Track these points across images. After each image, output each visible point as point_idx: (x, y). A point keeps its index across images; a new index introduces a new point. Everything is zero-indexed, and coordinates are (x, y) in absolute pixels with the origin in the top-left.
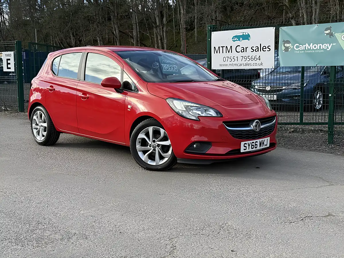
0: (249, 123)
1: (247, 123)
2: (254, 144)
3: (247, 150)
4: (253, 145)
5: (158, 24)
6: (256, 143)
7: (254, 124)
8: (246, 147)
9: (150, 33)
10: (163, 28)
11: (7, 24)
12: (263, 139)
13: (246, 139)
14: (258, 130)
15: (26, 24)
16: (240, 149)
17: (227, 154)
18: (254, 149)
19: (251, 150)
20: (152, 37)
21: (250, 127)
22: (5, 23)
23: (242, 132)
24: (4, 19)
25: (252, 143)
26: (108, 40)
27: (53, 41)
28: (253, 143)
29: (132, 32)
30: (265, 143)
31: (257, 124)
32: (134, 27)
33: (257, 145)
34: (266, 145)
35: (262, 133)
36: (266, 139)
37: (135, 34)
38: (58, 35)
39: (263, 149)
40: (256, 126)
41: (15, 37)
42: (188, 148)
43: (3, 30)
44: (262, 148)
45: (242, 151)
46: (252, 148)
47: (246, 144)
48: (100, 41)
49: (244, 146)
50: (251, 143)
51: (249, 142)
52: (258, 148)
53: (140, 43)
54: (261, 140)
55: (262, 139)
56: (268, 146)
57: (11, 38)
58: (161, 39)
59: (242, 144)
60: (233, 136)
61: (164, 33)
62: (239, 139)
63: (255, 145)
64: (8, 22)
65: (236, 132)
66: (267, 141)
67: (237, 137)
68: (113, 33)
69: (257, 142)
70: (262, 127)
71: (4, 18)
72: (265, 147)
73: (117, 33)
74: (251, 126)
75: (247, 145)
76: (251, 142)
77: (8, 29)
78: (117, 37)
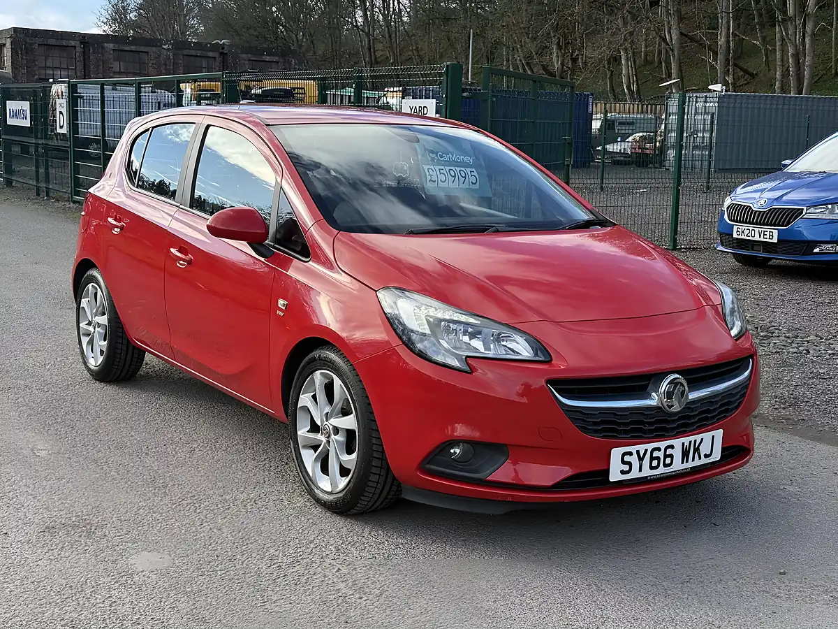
0: (647, 385)
1: (639, 384)
2: (661, 454)
3: (635, 474)
4: (658, 458)
5: (790, 12)
6: (669, 451)
7: (664, 386)
8: (630, 464)
9: (764, 38)
10: (804, 24)
11: (405, 19)
12: (698, 437)
13: (632, 437)
14: (676, 408)
15: (447, 17)
16: (607, 472)
17: (559, 487)
18: (662, 470)
19: (646, 472)
20: (767, 50)
21: (648, 397)
22: (401, 16)
23: (615, 414)
24: (399, 6)
25: (654, 450)
26: (646, 55)
27: (508, 61)
28: (659, 449)
29: (714, 37)
30: (705, 449)
31: (674, 389)
32: (722, 22)
33: (671, 456)
34: (706, 456)
35: (694, 416)
36: (707, 436)
37: (721, 41)
38: (521, 46)
39: (695, 470)
40: (669, 395)
41: (422, 50)
42: (431, 457)
43: (396, 34)
44: (690, 464)
45: (615, 475)
46: (652, 468)
47: (630, 454)
48: (627, 60)
49: (623, 462)
50: (649, 453)
51: (642, 448)
52: (678, 465)
53: (735, 65)
54: (686, 440)
55: (692, 438)
56: (717, 456)
57: (410, 53)
58: (796, 56)
59: (616, 453)
60: (583, 429)
61: (807, 40)
62: (605, 436)
63: (666, 456)
64: (408, 13)
65: (595, 414)
66: (711, 443)
67: (596, 431)
68: (664, 39)
69: (672, 447)
70: (693, 396)
71: (401, 5)
72: (704, 461)
73: (674, 37)
74: (653, 394)
75: (634, 460)
76: (650, 446)
77: (406, 31)
78: (672, 50)
